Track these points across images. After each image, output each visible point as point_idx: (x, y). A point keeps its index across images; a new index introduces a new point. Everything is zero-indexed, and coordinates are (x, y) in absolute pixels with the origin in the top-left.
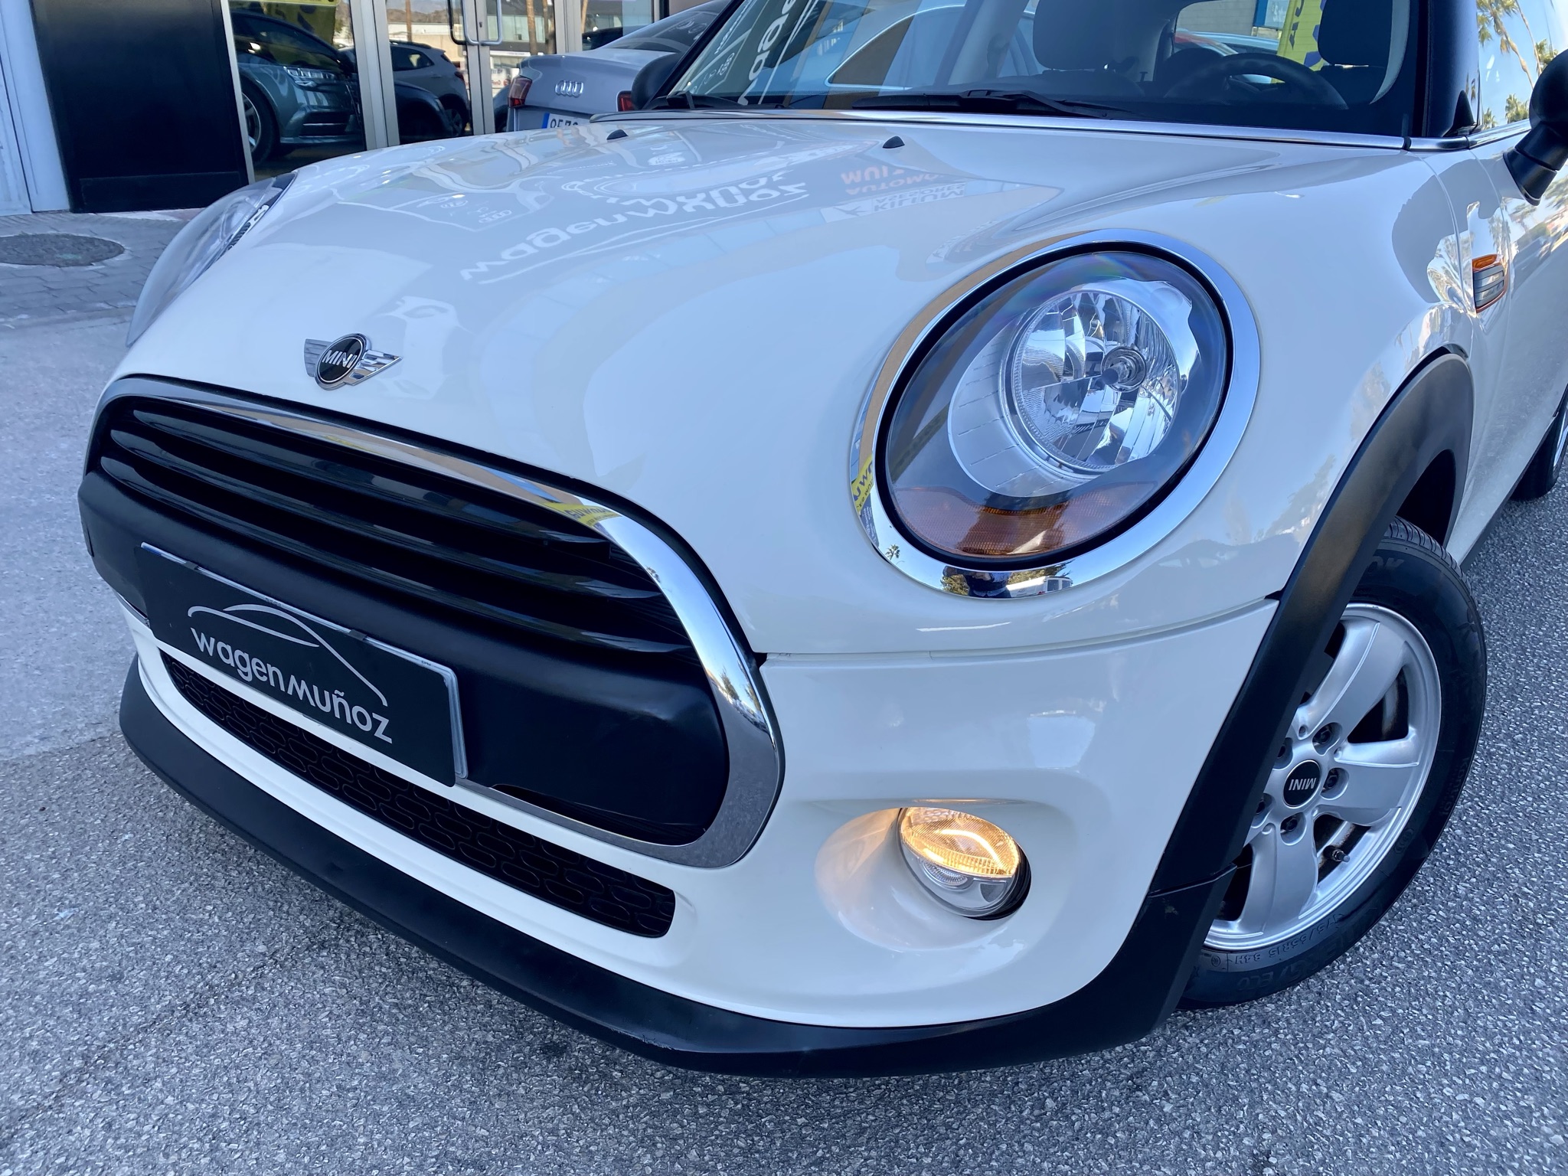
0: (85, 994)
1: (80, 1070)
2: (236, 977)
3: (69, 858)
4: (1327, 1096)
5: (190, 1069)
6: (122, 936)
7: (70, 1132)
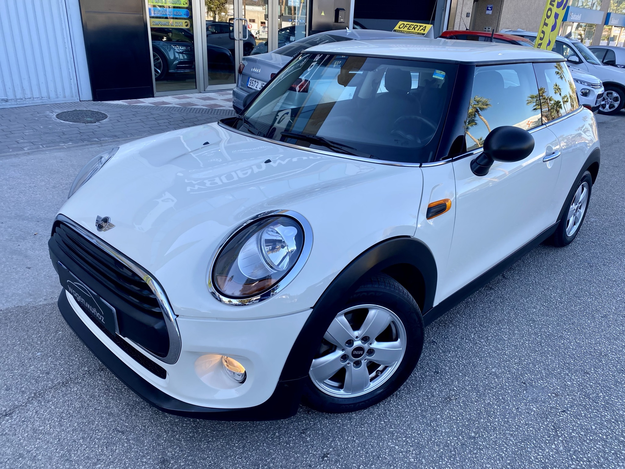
0: (39, 377)
1: (33, 397)
2: (78, 376)
3: (44, 338)
4: (355, 441)
5: (60, 400)
6: (52, 362)
7: (27, 413)
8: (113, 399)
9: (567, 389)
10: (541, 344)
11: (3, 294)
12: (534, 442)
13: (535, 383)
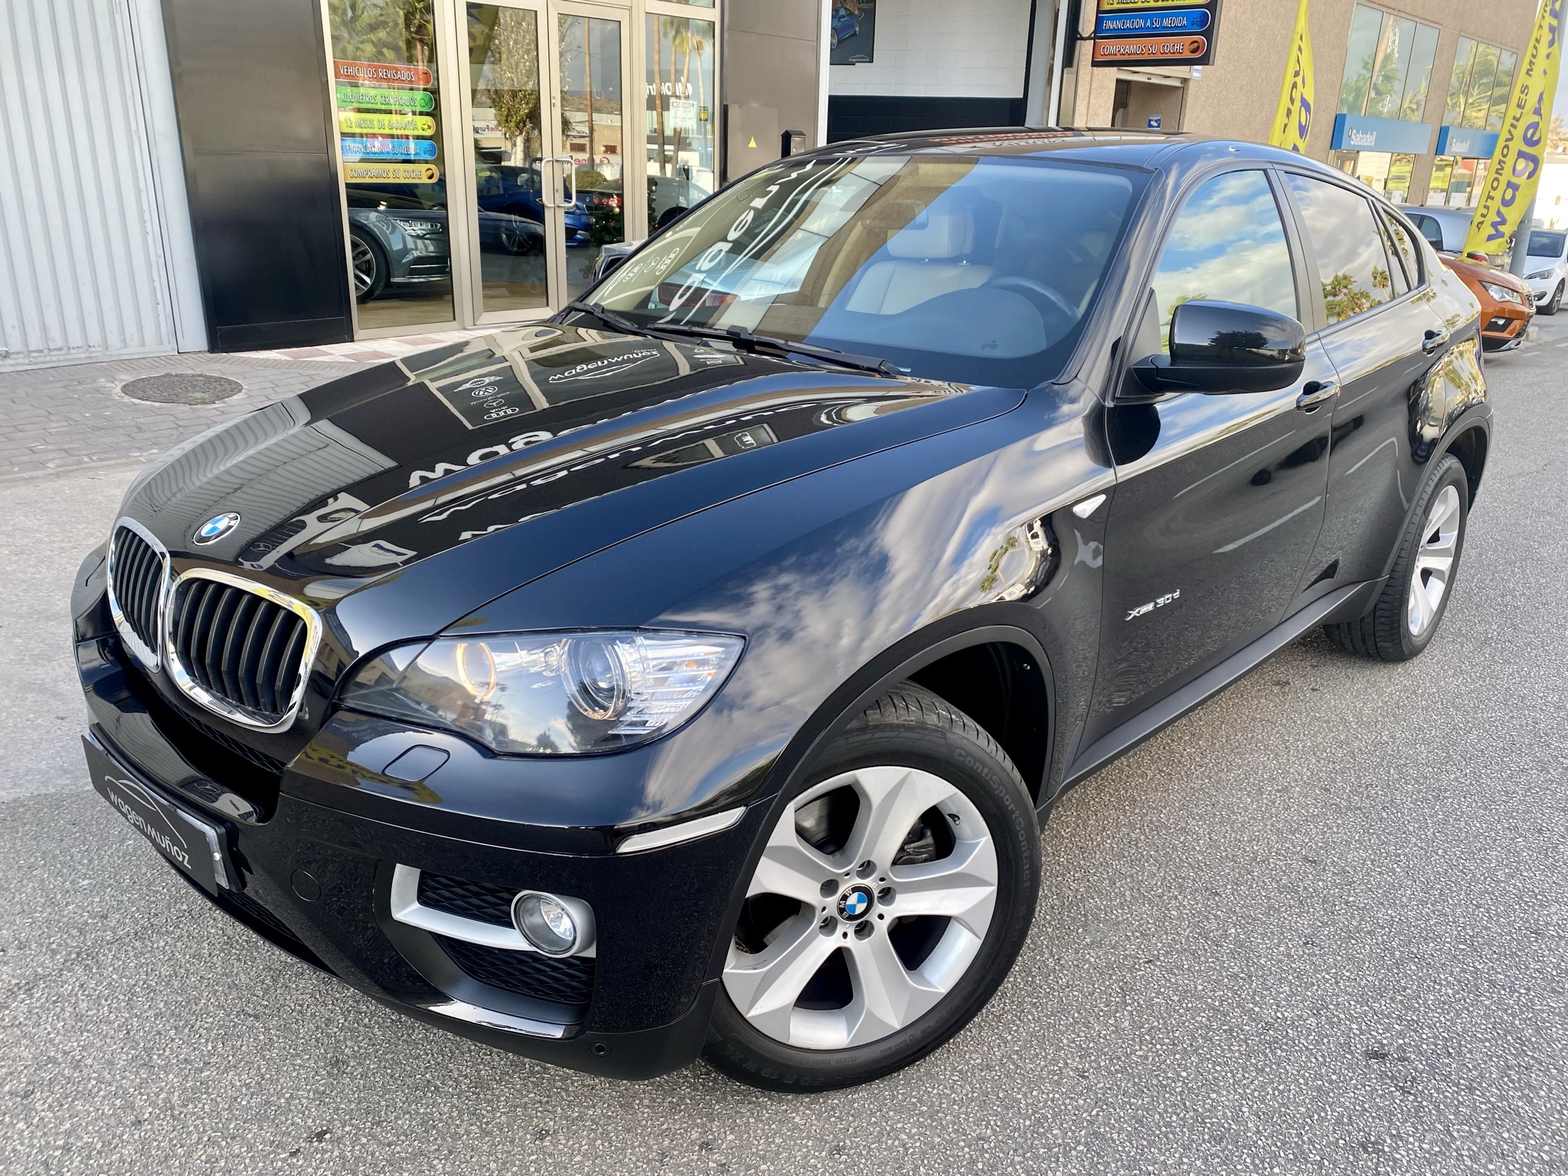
3: (95, 852)
5: (129, 963)
6: (113, 896)
8: (239, 960)
9: (1166, 924)
10: (1136, 845)
11: (6, 771)
12: (1076, 1015)
13: (1106, 914)
